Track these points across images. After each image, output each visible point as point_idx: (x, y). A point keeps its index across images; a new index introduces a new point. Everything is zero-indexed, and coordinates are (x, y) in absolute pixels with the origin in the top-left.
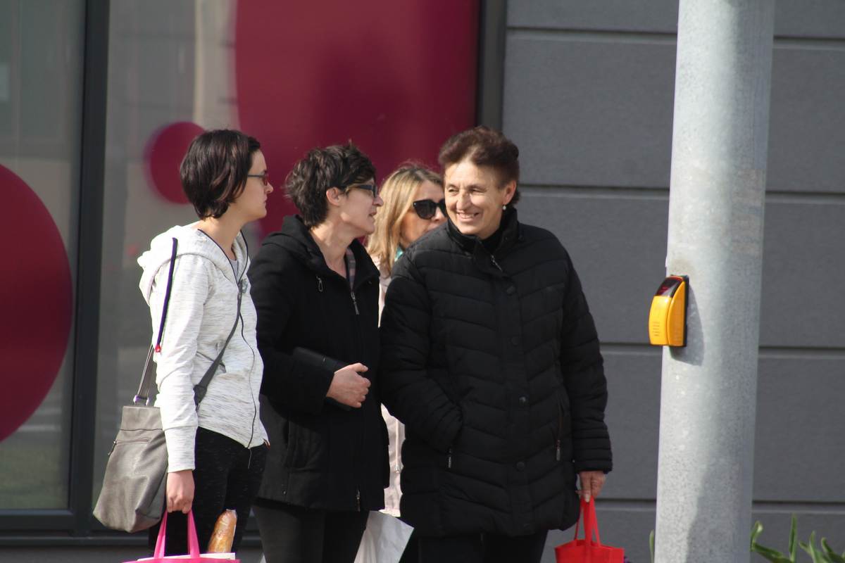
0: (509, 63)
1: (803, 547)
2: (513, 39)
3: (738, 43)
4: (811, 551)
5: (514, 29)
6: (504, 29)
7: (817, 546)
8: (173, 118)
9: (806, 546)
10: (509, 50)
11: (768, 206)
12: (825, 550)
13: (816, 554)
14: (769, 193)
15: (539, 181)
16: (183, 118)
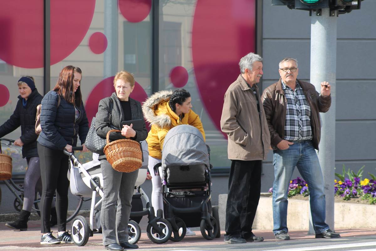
0: (264, 48)
1: (346, 173)
2: (265, 42)
3: (327, 40)
4: (349, 174)
5: (265, 39)
6: (262, 39)
7: (350, 173)
8: (176, 66)
9: (347, 172)
10: (264, 44)
11: (337, 83)
12: (352, 174)
13: (350, 175)
14: (337, 79)
15: (272, 78)
16: (179, 65)
